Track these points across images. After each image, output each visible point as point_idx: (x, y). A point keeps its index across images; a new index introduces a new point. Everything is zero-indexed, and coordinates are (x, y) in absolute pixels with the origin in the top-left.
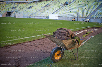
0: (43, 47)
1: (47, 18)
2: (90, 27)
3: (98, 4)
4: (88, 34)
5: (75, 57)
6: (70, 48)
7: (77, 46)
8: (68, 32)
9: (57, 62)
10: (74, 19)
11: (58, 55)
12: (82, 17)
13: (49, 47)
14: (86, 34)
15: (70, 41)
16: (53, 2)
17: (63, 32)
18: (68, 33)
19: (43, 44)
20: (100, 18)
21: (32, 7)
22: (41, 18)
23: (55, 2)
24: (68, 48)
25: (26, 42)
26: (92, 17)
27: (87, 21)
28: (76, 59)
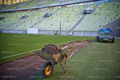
0: (29, 66)
1: (24, 33)
2: (74, 41)
3: (79, 17)
4: (72, 49)
5: (64, 71)
6: (59, 62)
7: (65, 60)
8: (56, 47)
9: (48, 77)
10: (56, 33)
11: (48, 70)
12: (65, 31)
13: (36, 65)
14: (71, 48)
15: (59, 55)
16: (32, 13)
17: (52, 48)
18: (57, 49)
19: (29, 63)
20: (82, 31)
21: (4, 18)
22: (17, 32)
23: (33, 13)
24: (58, 62)
25: (8, 62)
26: (75, 31)
27: (70, 34)
28: (65, 73)
